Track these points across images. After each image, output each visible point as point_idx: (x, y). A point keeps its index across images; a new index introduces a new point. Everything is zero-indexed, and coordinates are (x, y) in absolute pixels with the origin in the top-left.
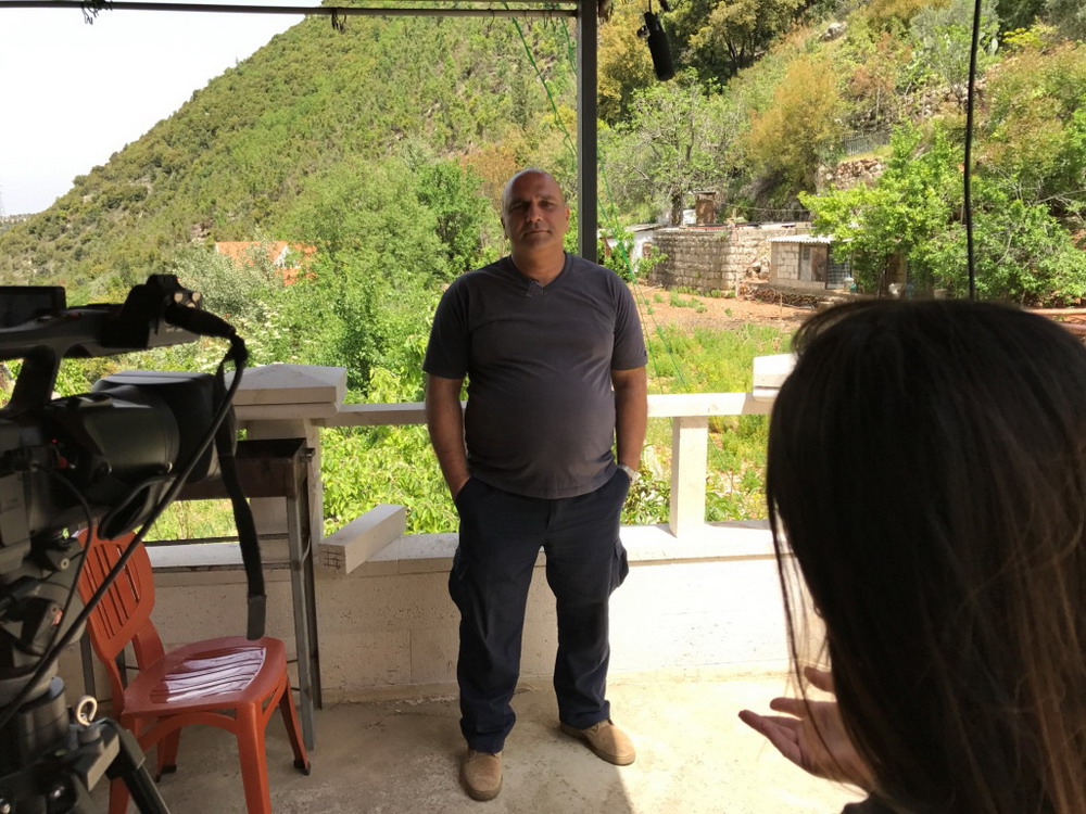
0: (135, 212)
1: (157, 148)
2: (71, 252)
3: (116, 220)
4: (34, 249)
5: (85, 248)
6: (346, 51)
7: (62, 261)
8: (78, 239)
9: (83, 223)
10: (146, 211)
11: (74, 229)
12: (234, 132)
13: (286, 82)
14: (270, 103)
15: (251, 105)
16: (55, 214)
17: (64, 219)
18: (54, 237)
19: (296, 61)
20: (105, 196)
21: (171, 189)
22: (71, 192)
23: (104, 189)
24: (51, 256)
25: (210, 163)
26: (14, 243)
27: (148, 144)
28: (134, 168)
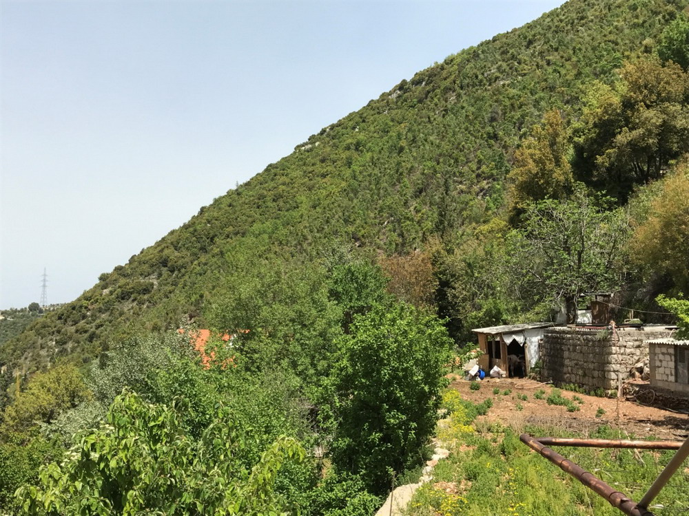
0: (141, 303)
1: (166, 252)
2: (86, 335)
3: (126, 310)
4: (59, 332)
5: (98, 332)
6: (324, 176)
7: (78, 342)
8: (93, 324)
9: (100, 312)
10: (150, 302)
11: (92, 316)
12: (229, 240)
13: (274, 200)
14: (259, 217)
15: (244, 218)
16: (79, 304)
17: (86, 308)
18: (75, 323)
19: (284, 184)
20: (119, 290)
21: (172, 285)
22: (96, 287)
23: (119, 284)
24: (70, 338)
25: (205, 264)
26: (45, 327)
27: (159, 248)
28: (145, 267)
